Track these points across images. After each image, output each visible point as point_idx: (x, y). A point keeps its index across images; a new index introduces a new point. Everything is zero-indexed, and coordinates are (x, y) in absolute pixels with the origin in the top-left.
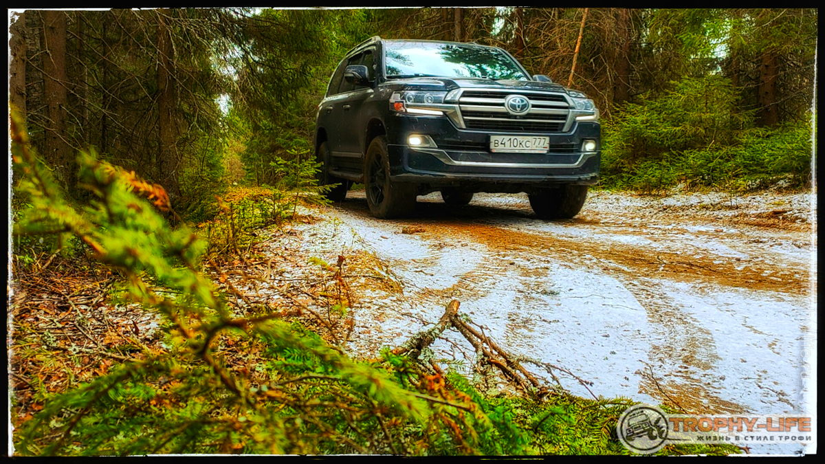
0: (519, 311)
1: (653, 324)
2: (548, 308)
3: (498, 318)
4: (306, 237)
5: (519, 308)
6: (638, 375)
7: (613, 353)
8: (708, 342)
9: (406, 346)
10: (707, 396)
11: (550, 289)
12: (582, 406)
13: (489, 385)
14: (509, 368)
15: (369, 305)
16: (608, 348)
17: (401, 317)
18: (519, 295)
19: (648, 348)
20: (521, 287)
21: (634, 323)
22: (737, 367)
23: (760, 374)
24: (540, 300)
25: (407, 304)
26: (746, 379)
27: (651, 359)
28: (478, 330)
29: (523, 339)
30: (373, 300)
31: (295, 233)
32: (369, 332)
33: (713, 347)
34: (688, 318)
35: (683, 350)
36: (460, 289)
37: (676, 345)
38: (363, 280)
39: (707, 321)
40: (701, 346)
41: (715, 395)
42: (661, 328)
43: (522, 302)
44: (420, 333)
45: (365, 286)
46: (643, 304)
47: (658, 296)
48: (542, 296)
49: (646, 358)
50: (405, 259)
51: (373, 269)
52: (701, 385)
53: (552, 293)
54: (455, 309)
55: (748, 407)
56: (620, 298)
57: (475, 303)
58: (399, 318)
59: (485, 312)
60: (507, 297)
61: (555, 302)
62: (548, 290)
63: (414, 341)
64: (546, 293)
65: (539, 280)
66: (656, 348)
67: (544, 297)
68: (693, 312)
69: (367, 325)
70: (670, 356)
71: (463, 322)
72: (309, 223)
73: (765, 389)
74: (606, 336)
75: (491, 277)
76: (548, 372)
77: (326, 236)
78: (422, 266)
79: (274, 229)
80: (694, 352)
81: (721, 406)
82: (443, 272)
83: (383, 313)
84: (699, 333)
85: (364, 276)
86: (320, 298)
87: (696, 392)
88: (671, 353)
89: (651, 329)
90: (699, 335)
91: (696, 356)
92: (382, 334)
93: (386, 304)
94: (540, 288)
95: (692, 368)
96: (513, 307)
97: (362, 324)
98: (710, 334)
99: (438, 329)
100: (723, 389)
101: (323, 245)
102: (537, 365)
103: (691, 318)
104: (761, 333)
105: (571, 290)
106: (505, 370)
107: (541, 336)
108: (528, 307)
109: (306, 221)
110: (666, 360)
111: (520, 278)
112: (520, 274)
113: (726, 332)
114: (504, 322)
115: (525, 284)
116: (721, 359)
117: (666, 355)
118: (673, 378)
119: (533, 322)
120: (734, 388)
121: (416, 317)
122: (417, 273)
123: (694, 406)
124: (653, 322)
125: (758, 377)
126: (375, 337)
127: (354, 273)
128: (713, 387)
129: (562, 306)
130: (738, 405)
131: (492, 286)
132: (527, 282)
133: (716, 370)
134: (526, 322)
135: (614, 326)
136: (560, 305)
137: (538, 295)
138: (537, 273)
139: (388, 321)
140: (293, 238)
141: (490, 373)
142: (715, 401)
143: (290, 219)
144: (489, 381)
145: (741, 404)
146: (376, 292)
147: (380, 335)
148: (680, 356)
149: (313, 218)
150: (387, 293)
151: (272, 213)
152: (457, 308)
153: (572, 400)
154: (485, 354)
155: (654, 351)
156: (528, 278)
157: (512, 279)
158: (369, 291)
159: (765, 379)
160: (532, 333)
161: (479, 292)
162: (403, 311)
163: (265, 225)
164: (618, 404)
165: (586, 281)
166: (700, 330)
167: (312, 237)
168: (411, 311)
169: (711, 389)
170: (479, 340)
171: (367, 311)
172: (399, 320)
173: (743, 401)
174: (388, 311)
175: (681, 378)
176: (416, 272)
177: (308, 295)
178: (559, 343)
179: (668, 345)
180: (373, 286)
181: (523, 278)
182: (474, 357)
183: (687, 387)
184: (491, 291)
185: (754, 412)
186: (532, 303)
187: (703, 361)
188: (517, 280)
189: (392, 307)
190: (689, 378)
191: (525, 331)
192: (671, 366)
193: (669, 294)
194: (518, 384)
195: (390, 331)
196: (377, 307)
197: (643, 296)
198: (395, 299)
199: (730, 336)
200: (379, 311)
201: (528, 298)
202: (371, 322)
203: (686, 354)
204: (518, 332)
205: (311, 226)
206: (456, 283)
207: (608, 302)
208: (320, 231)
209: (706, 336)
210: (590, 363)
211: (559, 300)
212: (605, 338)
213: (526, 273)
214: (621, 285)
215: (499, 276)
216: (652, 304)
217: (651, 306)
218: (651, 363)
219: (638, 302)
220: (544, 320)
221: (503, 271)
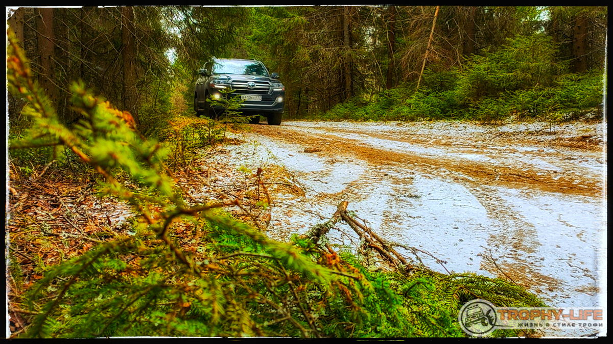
0: (391, 210)
1: (491, 220)
2: (413, 207)
3: (375, 214)
4: (233, 154)
5: (391, 207)
6: (479, 257)
7: (461, 240)
8: (532, 233)
9: (308, 234)
10: (531, 272)
11: (414, 194)
12: (439, 278)
13: (370, 263)
14: (385, 251)
15: (281, 204)
16: (457, 236)
17: (304, 213)
18: (391, 198)
19: (487, 237)
20: (393, 192)
21: (476, 218)
22: (553, 251)
23: (571, 256)
24: (407, 201)
25: (309, 204)
26: (560, 260)
27: (489, 245)
28: (362, 223)
29: (394, 230)
30: (283, 201)
31: (225, 152)
32: (280, 224)
33: (535, 236)
34: (517, 215)
35: (513, 238)
36: (347, 193)
37: (508, 234)
38: (276, 186)
39: (532, 217)
40: (527, 235)
41: (537, 271)
42: (497, 222)
43: (394, 203)
44: (318, 225)
45: (277, 190)
46: (484, 204)
47: (495, 199)
48: (408, 199)
49: (485, 244)
50: (306, 172)
51: (283, 178)
52: (527, 264)
53: (416, 196)
54: (345, 207)
55: (561, 280)
56: (466, 200)
57: (359, 204)
58: (302, 214)
59: (366, 210)
60: (383, 199)
61: (418, 203)
62: (413, 194)
63: (314, 231)
64: (411, 197)
65: (406, 187)
66: (492, 237)
67: (410, 199)
68: (521, 210)
69: (279, 219)
70: (504, 242)
71: (350, 217)
72: (235, 144)
73: (574, 267)
74: (456, 228)
75: (370, 185)
76: (414, 254)
77: (248, 154)
78: (319, 176)
79: (209, 149)
80: (522, 240)
81: (541, 279)
82: (335, 181)
83: (291, 210)
84: (525, 226)
85: (276, 184)
86: (244, 199)
87: (523, 269)
88: (504, 240)
89: (489, 223)
90: (525, 228)
91: (523, 243)
92: (290, 226)
93: (293, 204)
94: (407, 193)
95: (519, 252)
96: (387, 207)
97: (276, 219)
98: (534, 227)
99: (332, 222)
100: (542, 267)
101: (246, 160)
102: (405, 248)
103: (520, 215)
104: (571, 226)
105: (430, 194)
106: (381, 252)
107: (407, 228)
108: (398, 206)
109: (233, 143)
110: (500, 245)
111: (392, 185)
112: (392, 182)
113: (545, 225)
114: (380, 218)
115: (396, 190)
116: (541, 245)
117: (501, 242)
118: (505, 259)
119: (402, 218)
120: (551, 266)
121: (315, 213)
122: (316, 182)
123: (521, 279)
124: (491, 218)
125: (569, 258)
126: (285, 228)
127: (269, 181)
128: (535, 266)
129: (423, 206)
130: (554, 279)
131: (371, 191)
132: (398, 188)
133: (538, 253)
134: (396, 217)
135: (462, 221)
136: (422, 205)
137: (405, 198)
138: (405, 182)
139: (294, 216)
140: (223, 155)
141: (370, 254)
142: (537, 276)
143: (221, 141)
144: (369, 260)
145: (556, 278)
146: (286, 195)
147: (288, 226)
148: (511, 243)
149: (238, 140)
150: (294, 196)
151: (207, 137)
152: (346, 207)
153: (432, 274)
154: (367, 241)
155: (492, 239)
156: (398, 185)
157: (387, 186)
158: (280, 194)
159: (574, 260)
160: (401, 226)
161: (362, 196)
162: (306, 209)
163: (203, 146)
164: (466, 277)
165: (441, 188)
166: (526, 223)
167: (237, 155)
168: (311, 209)
169: (534, 267)
170: (362, 230)
171: (279, 209)
172: (302, 216)
173: (558, 276)
174: (294, 209)
175: (512, 259)
176: (315, 180)
177: (235, 197)
178: (421, 233)
179: (502, 235)
180: (283, 191)
181: (394, 185)
182: (358, 242)
183: (516, 266)
184: (370, 195)
185: (565, 284)
186: (401, 204)
187: (528, 247)
188: (390, 187)
189: (297, 206)
190: (518, 259)
191: (396, 224)
192: (504, 250)
193: (503, 198)
194: (391, 262)
195: (296, 224)
196: (286, 206)
197: (484, 199)
198: (299, 200)
199: (548, 228)
200: (288, 209)
201: (398, 200)
202: (282, 217)
203: (516, 241)
204: (390, 225)
205: (236, 147)
206: (344, 189)
207: (457, 203)
208: (243, 150)
209: (530, 228)
210: (444, 247)
211: (421, 201)
212: (455, 229)
213: (397, 181)
214: (467, 191)
215: (376, 184)
216: (490, 204)
217: (490, 206)
218: (489, 248)
219: (480, 203)
220: (409, 216)
221: (379, 180)
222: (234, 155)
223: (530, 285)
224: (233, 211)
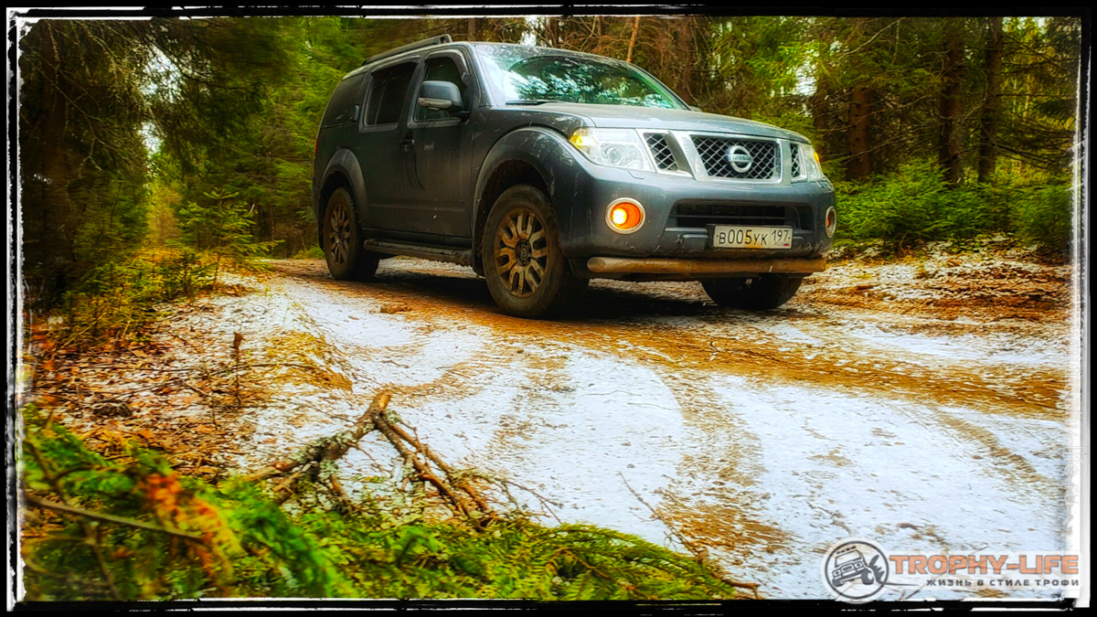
0: (517, 414)
1: (689, 429)
2: (557, 409)
3: (485, 422)
4: (227, 314)
5: (517, 409)
6: (657, 494)
7: (632, 466)
8: (753, 451)
9: (298, 458)
10: (744, 520)
11: (564, 385)
12: (530, 534)
14: (449, 487)
15: (284, 404)
16: (625, 459)
17: (330, 420)
18: (522, 392)
19: (678, 458)
20: (527, 382)
21: (663, 427)
22: (786, 482)
23: (814, 490)
24: (548, 398)
26: (795, 496)
27: (679, 473)
28: (410, 432)
29: (513, 450)
30: (292, 398)
31: (212, 308)
32: (274, 442)
33: (759, 457)
34: (735, 419)
35: (722, 461)
36: (443, 385)
37: (714, 454)
38: (284, 370)
39: (758, 423)
40: (745, 455)
41: (753, 518)
42: (698, 433)
43: (524, 403)
44: (319, 439)
45: (285, 378)
46: (682, 402)
47: (702, 393)
48: (553, 393)
49: (672, 473)
50: (374, 346)
51: (303, 356)
52: (738, 505)
53: (566, 389)
54: (382, 405)
55: (792, 534)
56: (652, 395)
57: (459, 404)
58: (324, 422)
59: (469, 415)
60: (506, 395)
61: (569, 401)
62: (561, 386)
63: (312, 450)
64: (558, 390)
65: (551, 372)
66: (688, 459)
67: (555, 395)
68: (743, 411)
69: (273, 432)
70: (705, 468)
71: (390, 423)
72: (236, 295)
73: (818, 510)
74: (626, 445)
75: (489, 370)
76: (503, 491)
77: (254, 313)
78: (392, 356)
79: (182, 303)
80: (736, 464)
81: (758, 533)
82: (424, 363)
83: (302, 415)
84: (745, 439)
85: (286, 365)
86: (211, 394)
87: (729, 515)
88: (706, 464)
89: (685, 435)
90: (744, 442)
91: (737, 469)
92: (292, 444)
93: (310, 402)
94: (551, 383)
95: (729, 484)
96: (509, 408)
97: (267, 430)
98: (758, 439)
99: (352, 433)
100: (764, 511)
101: (247, 324)
102: (489, 481)
103: (739, 419)
104: (823, 437)
105: (591, 385)
106: (441, 489)
107: (539, 445)
108: (531, 407)
109: (232, 292)
110: (698, 474)
111: (528, 370)
112: (528, 365)
113: (780, 437)
114: (492, 428)
115: (533, 378)
116: (767, 471)
117: (699, 468)
118: (703, 497)
119: (533, 428)
120: (779, 509)
122: (385, 365)
123: (721, 533)
124: (689, 425)
125: (810, 494)
126: (281, 449)
127: (273, 361)
128: (752, 508)
129: (576, 406)
130: (780, 531)
131: (488, 381)
132: (537, 375)
133: (759, 485)
134: (524, 426)
135: (638, 431)
136: (573, 404)
137: (548, 392)
138: (551, 364)
139: (307, 426)
140: (207, 315)
141: (419, 493)
142: (753, 526)
143: (209, 289)
145: (784, 529)
146: (300, 387)
147: (288, 445)
148: (717, 469)
149: (244, 288)
150: (317, 388)
151: (181, 281)
152: (386, 405)
153: (521, 527)
154: (417, 468)
155: (686, 462)
156: (538, 370)
157: (518, 372)
158: (290, 384)
159: (819, 496)
160: (528, 442)
161: (469, 389)
162: (335, 412)
163: (169, 298)
165: (613, 374)
166: (747, 434)
167: (234, 314)
168: (348, 412)
169: (749, 510)
170: (412, 448)
171: (278, 412)
172: (324, 425)
173: (787, 525)
174: (311, 412)
175: (714, 497)
176: (384, 362)
177: (194, 390)
178: (561, 454)
179: (704, 454)
180: (298, 378)
181: (531, 370)
183: (719, 509)
184: (486, 387)
185: (798, 539)
186: (538, 402)
187: (744, 475)
188: (523, 373)
189: (319, 408)
190: (723, 496)
191: (518, 440)
192: (703, 482)
193: (717, 390)
196: (295, 407)
197: (683, 393)
198: (327, 395)
199: (783, 441)
200: (297, 412)
201: (534, 397)
202: (282, 426)
203: (725, 465)
204: (509, 440)
205: (237, 299)
206: (439, 377)
207: (637, 400)
208: (247, 306)
209: (752, 442)
210: (595, 479)
211: (574, 398)
212: (625, 447)
213: (537, 363)
214: (658, 379)
215: (500, 367)
216: (692, 402)
217: (691, 404)
218: (678, 478)
219: (676, 401)
220: (548, 425)
221: (507, 362)
222: (229, 314)
223: (736, 544)
224: (181, 417)
